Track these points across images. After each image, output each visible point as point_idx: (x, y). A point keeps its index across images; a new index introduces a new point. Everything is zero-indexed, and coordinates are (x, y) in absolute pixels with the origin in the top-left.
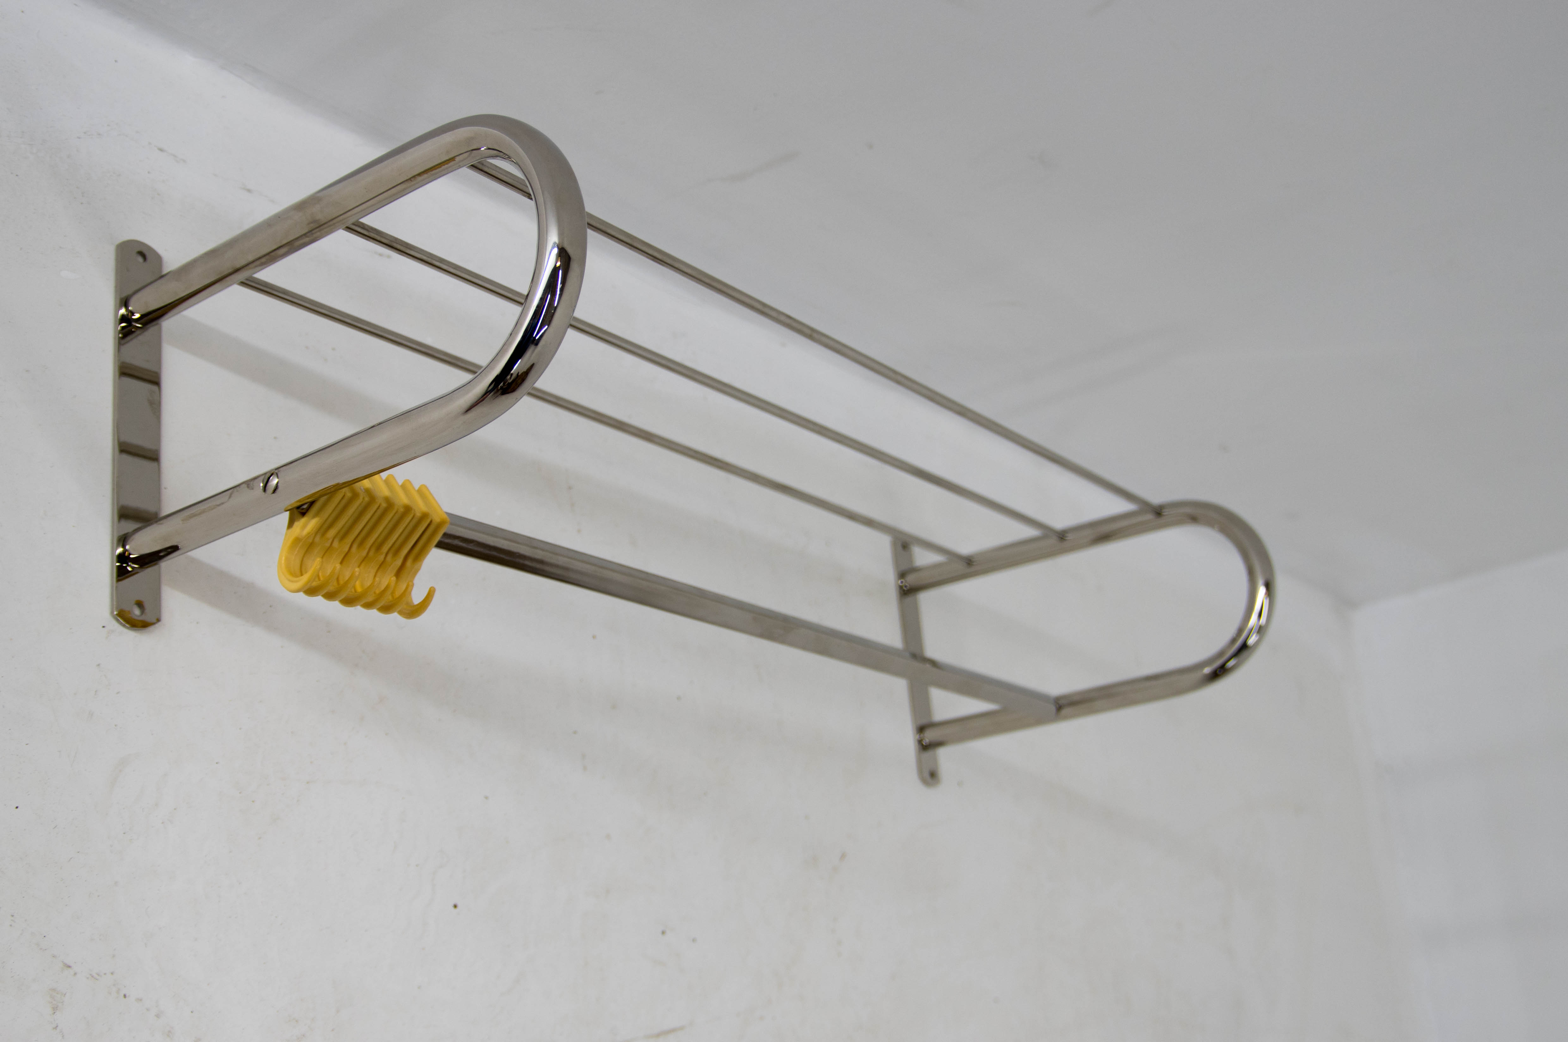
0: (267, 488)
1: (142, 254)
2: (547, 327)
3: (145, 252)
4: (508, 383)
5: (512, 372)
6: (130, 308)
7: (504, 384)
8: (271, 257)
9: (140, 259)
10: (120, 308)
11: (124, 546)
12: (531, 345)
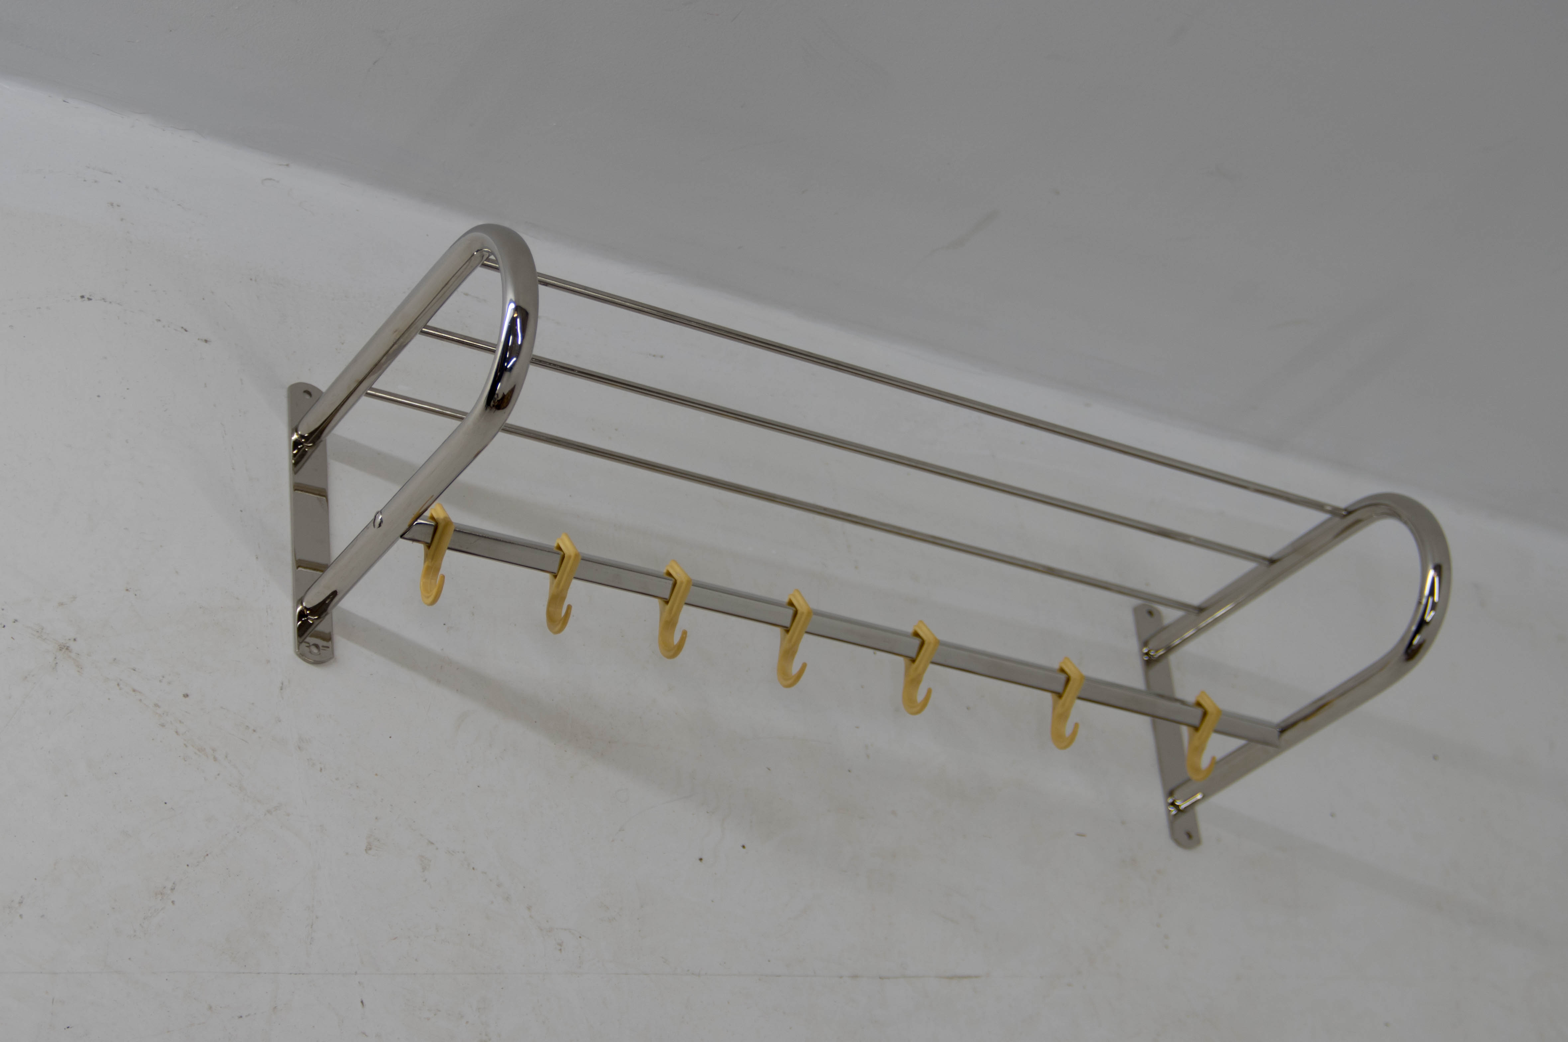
0: (375, 524)
1: (309, 393)
2: (514, 359)
3: (310, 390)
4: (498, 401)
5: (497, 392)
6: (299, 433)
7: (494, 402)
8: (378, 367)
9: (307, 397)
10: (292, 435)
11: (302, 604)
12: (504, 372)
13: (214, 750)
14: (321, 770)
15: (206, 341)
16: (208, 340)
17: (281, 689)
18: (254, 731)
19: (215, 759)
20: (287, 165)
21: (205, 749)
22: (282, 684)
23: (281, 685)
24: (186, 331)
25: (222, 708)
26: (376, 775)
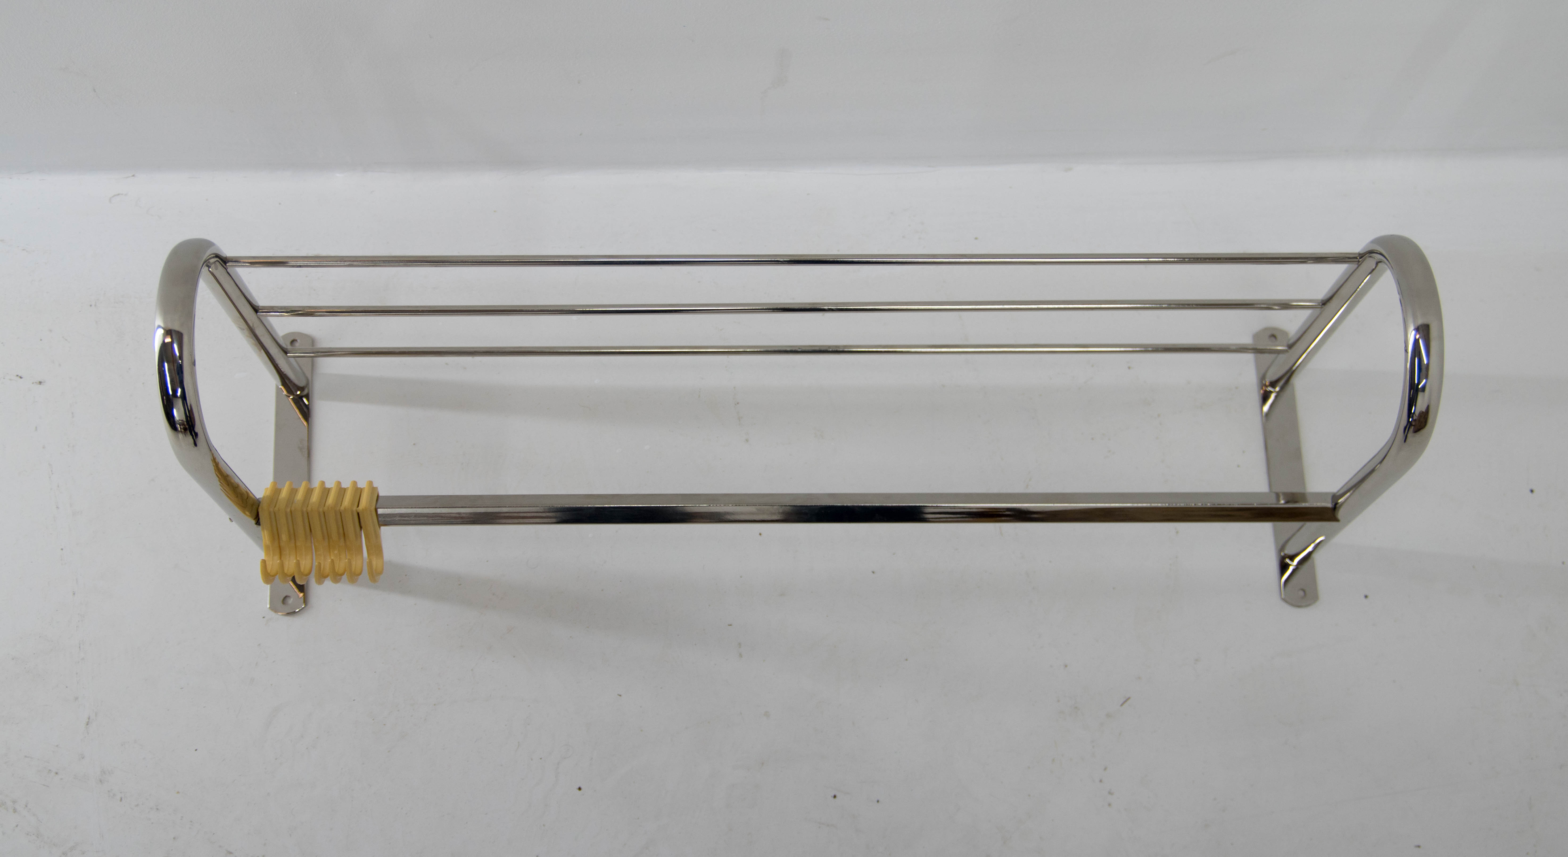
13: (14, 802)
14: (121, 799)
15: (40, 383)
16: (42, 381)
17: (87, 724)
18: (57, 773)
19: (15, 811)
20: (133, 176)
21: (5, 802)
22: (89, 719)
23: (87, 720)
24: (21, 378)
25: (26, 757)
26: (178, 792)
